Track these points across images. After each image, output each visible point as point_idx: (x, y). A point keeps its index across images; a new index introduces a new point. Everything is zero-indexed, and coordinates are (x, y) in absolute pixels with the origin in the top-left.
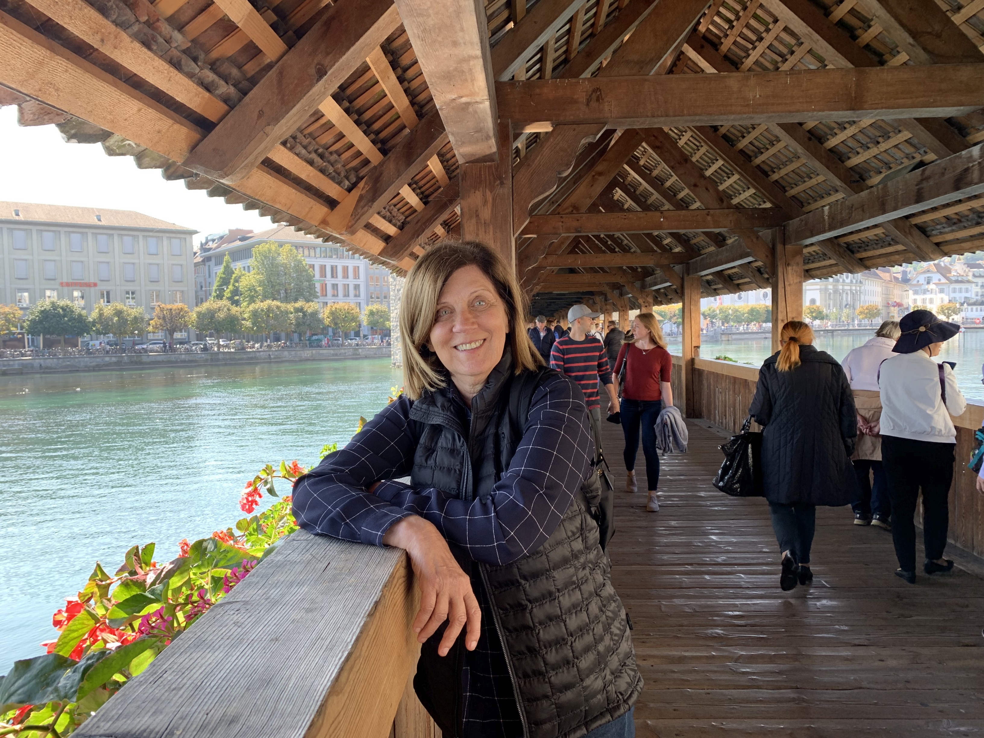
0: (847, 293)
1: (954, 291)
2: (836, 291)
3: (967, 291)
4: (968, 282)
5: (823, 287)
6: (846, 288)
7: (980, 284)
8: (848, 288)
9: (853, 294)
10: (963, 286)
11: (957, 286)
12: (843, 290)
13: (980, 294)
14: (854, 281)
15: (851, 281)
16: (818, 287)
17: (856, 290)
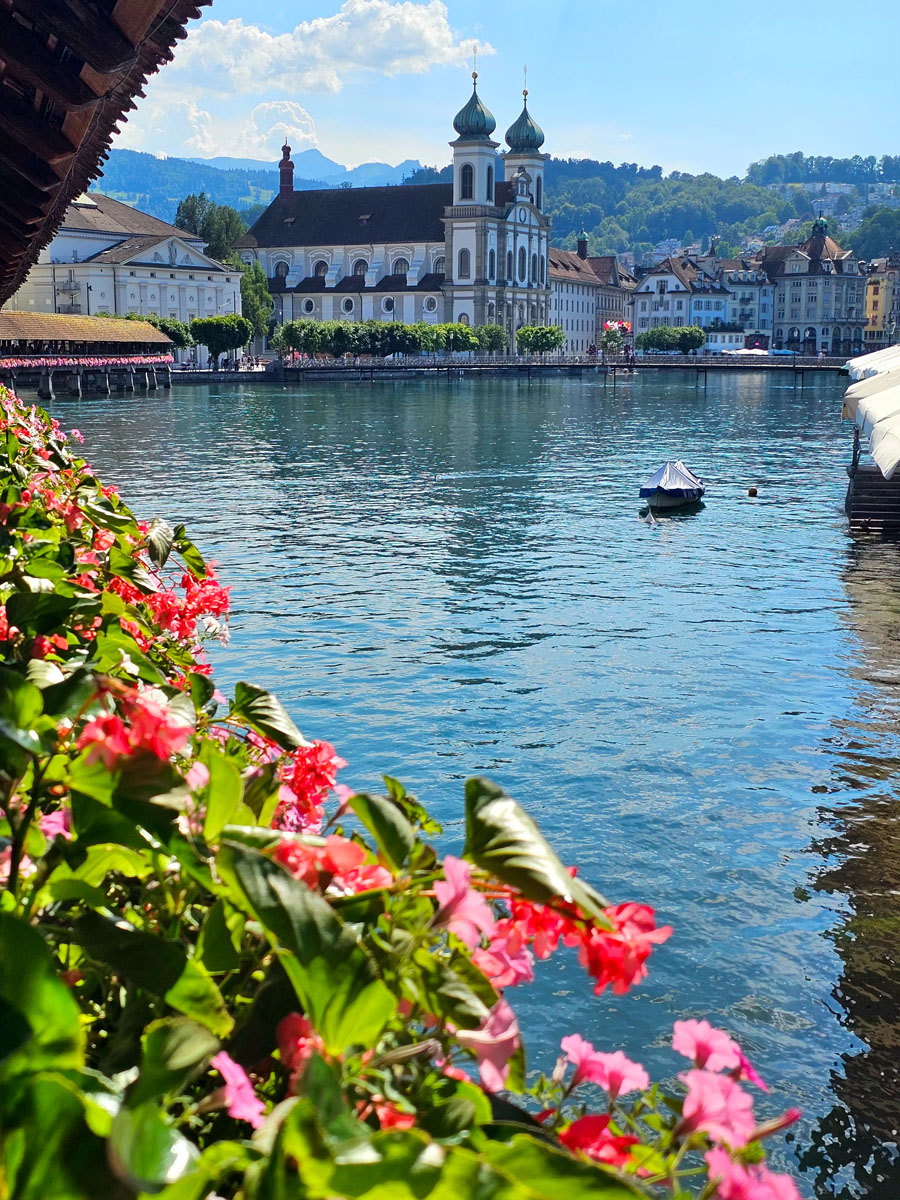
0: (521, 307)
1: (698, 306)
2: (500, 299)
3: (718, 306)
4: (723, 291)
5: (479, 294)
6: (519, 296)
7: (740, 296)
8: (525, 296)
9: (533, 307)
10: (713, 299)
11: (704, 299)
12: (514, 300)
13: (739, 313)
14: (535, 285)
15: (530, 285)
16: (471, 294)
17: (538, 301)
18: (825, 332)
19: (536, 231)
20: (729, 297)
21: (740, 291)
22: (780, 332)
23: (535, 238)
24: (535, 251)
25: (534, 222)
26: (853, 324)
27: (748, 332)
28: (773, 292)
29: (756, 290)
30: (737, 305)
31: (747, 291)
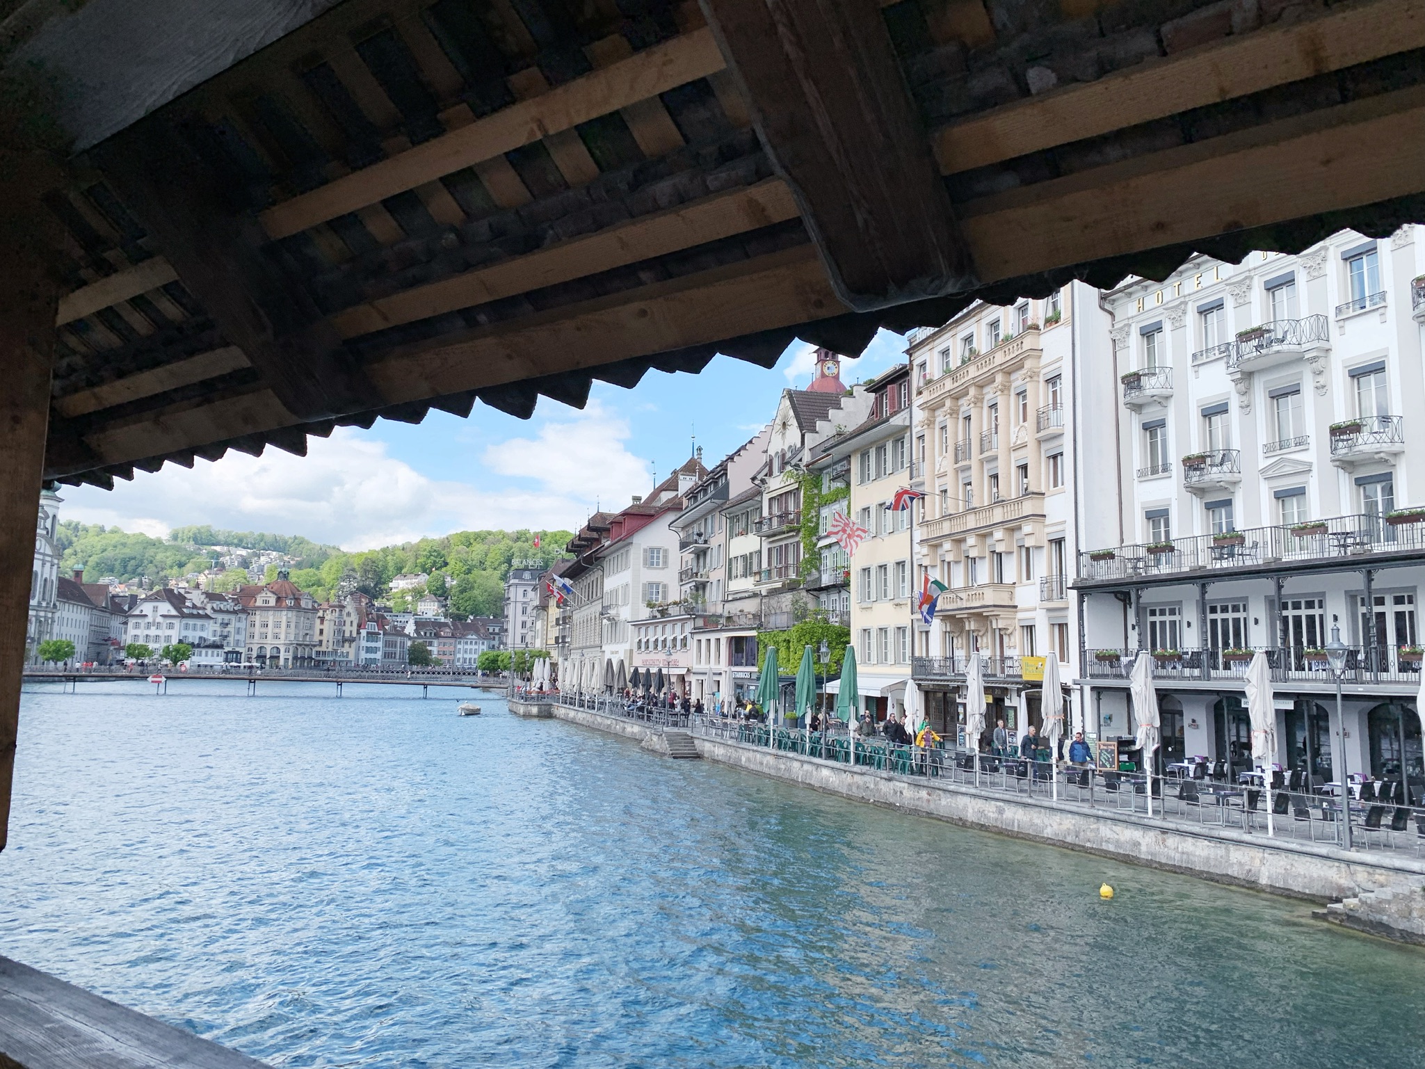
1: (187, 627)
3: (203, 628)
4: (207, 617)
7: (220, 621)
9: (40, 621)
10: (199, 622)
11: (191, 622)
13: (219, 634)
14: (44, 604)
15: (39, 603)
17: (45, 617)
18: (287, 651)
19: (49, 559)
20: (212, 621)
21: (220, 617)
22: (250, 649)
23: (48, 565)
24: (46, 575)
25: (49, 551)
26: (307, 645)
27: (227, 649)
28: (246, 619)
29: (233, 617)
30: (218, 628)
31: (226, 617)
